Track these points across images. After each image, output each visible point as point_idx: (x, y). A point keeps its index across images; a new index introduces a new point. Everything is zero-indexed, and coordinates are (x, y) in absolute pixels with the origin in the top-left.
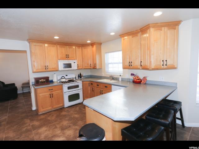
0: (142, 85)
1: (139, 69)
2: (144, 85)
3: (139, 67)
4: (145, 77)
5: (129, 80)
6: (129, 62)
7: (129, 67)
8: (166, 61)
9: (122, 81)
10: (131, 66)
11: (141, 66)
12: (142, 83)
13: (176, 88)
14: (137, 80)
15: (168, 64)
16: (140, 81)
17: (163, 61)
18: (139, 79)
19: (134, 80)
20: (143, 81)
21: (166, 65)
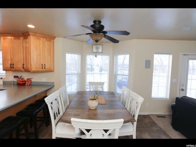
0: (26, 86)
1: (21, 71)
2: (29, 86)
3: (22, 69)
4: (28, 79)
5: (13, 83)
6: (11, 64)
7: (11, 69)
8: (45, 65)
9: (4, 84)
10: (13, 68)
11: (24, 68)
12: (26, 85)
13: (54, 86)
14: (21, 82)
15: (46, 67)
16: (24, 82)
17: (42, 65)
18: (23, 81)
19: (18, 82)
20: (27, 83)
21: (45, 68)
